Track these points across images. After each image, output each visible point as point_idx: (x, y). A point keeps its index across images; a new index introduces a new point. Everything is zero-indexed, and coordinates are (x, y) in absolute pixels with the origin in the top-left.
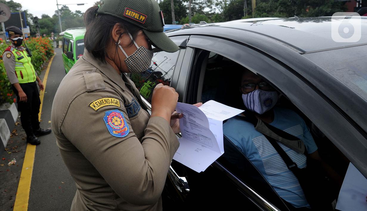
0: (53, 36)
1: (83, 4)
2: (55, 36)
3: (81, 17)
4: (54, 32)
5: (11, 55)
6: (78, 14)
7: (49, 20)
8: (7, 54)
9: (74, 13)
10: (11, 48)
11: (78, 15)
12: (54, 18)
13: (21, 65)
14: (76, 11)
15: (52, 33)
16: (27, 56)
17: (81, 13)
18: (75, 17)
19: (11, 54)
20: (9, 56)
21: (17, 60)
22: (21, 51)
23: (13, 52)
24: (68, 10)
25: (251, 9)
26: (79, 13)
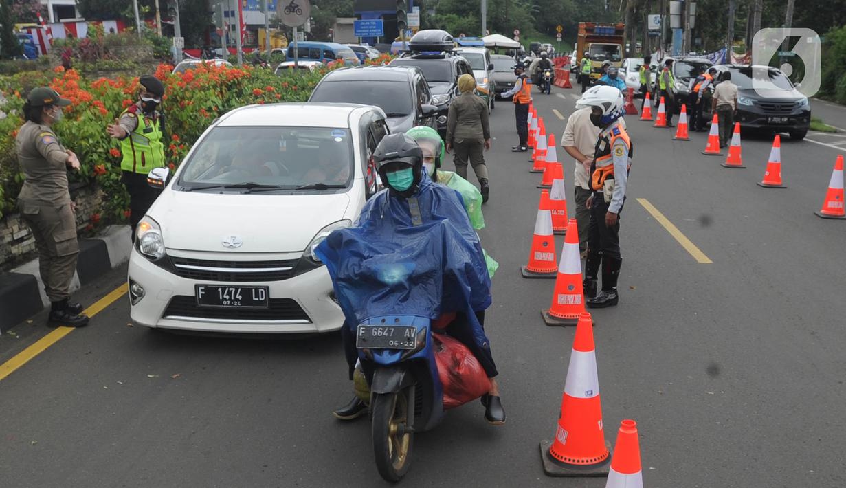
13: (146, 142)
23: (139, 117)
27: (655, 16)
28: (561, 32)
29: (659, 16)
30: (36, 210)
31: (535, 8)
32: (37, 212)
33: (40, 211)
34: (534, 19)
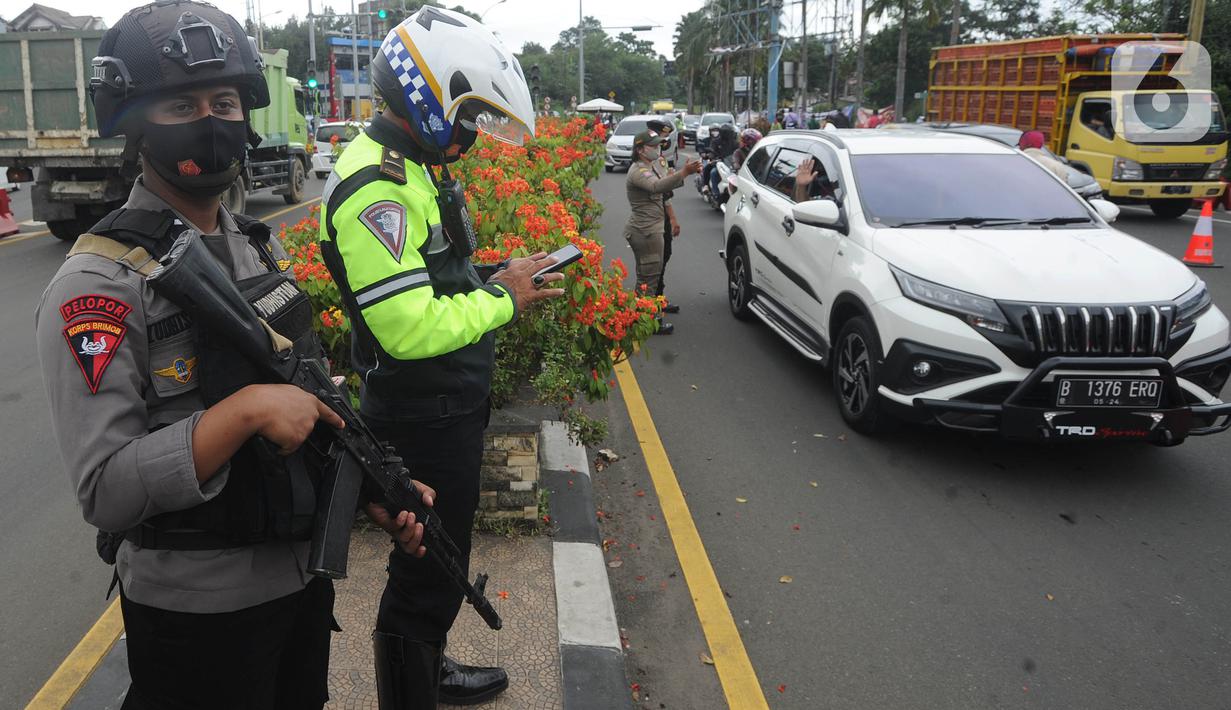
0: (547, 107)
1: (649, 29)
2: (553, 107)
3: (635, 53)
6: (625, 43)
7: (541, 60)
9: (616, 40)
11: (626, 47)
12: (556, 54)
14: (622, 34)
17: (634, 43)
18: (615, 52)
24: (599, 31)
26: (629, 43)
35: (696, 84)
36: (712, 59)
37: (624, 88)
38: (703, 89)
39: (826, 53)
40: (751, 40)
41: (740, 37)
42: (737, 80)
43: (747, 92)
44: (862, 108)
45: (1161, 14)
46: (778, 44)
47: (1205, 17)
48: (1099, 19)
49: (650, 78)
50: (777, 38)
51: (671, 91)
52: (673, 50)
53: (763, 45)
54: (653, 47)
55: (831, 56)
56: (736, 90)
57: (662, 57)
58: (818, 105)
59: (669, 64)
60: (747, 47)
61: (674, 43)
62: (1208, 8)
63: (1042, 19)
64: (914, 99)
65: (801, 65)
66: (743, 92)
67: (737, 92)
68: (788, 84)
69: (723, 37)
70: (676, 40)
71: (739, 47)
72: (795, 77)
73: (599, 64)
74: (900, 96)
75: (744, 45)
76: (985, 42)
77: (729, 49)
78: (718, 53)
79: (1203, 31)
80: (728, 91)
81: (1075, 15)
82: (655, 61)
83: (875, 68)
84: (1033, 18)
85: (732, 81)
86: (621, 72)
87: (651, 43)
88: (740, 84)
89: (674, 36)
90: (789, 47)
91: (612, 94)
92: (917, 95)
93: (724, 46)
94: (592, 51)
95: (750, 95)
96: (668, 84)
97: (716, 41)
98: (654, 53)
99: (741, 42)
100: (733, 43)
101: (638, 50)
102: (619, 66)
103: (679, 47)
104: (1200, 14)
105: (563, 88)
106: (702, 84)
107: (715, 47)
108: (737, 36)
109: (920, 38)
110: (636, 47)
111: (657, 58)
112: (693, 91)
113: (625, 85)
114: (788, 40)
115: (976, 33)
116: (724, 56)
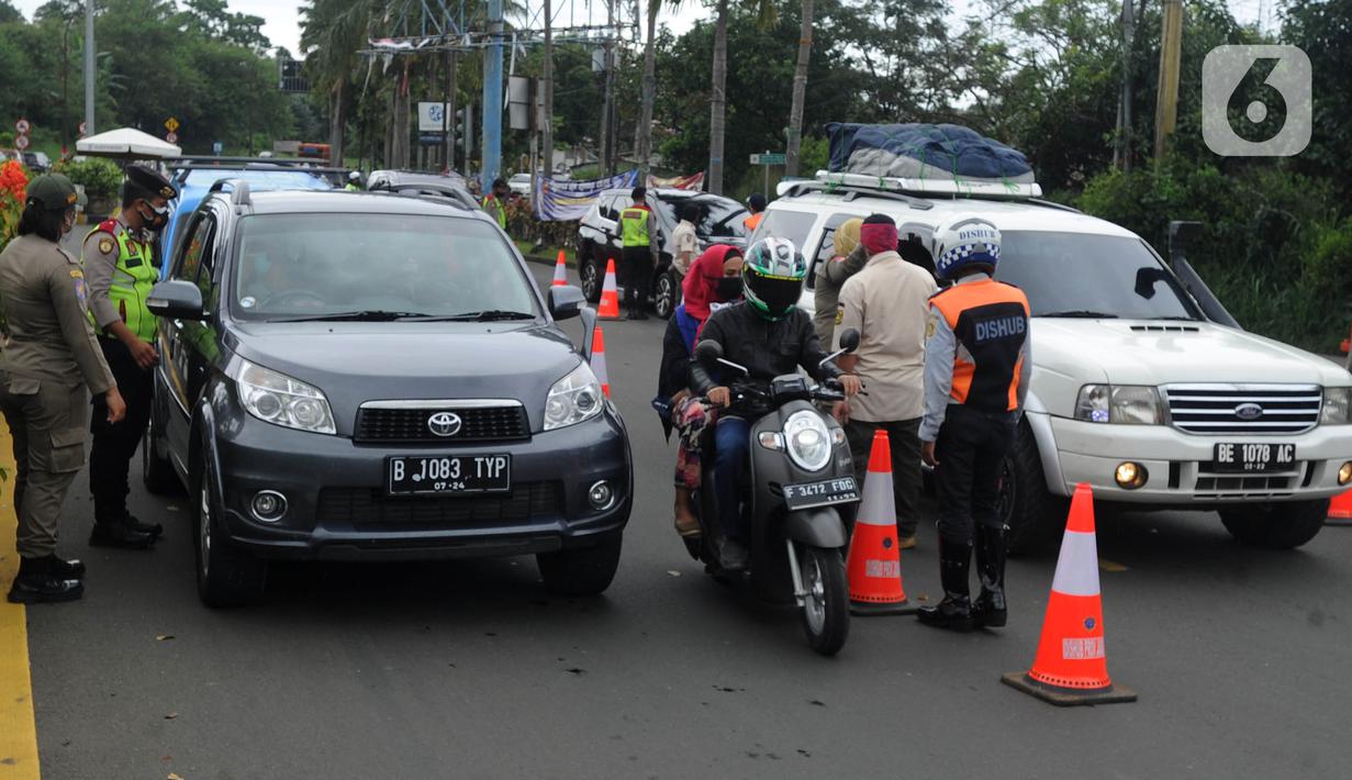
0: (22, 142)
2: (35, 144)
3: (223, 39)
4: (38, 116)
5: (113, 245)
6: (204, 16)
7: (11, 36)
8: (101, 242)
9: (182, 9)
10: (115, 224)
11: (205, 24)
12: (46, 26)
13: (128, 283)
15: (24, 125)
16: (149, 263)
17: (223, 17)
18: (181, 34)
19: (115, 244)
20: (106, 247)
21: (122, 265)
22: (139, 243)
23: (119, 238)
25: (1151, 137)
26: (212, 17)
27: (431, 105)
28: (176, 132)
29: (441, 105)
30: (32, 387)
31: (114, 80)
32: (35, 391)
33: (40, 389)
34: (114, 102)
35: (349, 112)
36: (372, 60)
37: (200, 112)
38: (362, 125)
39: (595, 67)
40: (448, 29)
41: (429, 21)
42: (424, 108)
43: (444, 133)
44: (653, 177)
45: (1122, 40)
46: (501, 41)
47: (1182, 48)
48: (1037, 41)
49: (256, 95)
50: (500, 28)
51: (301, 126)
52: (299, 39)
53: (474, 40)
54: (263, 30)
55: (604, 73)
56: (421, 128)
57: (283, 52)
58: (584, 169)
59: (292, 64)
60: (443, 41)
61: (302, 24)
62: (1185, 35)
63: (950, 34)
64: (751, 166)
65: (541, 86)
66: (438, 134)
67: (426, 133)
68: (518, 121)
69: (395, 16)
70: (304, 17)
71: (426, 41)
72: (530, 107)
73: (143, 56)
74: (717, 157)
75: (436, 39)
76: (864, 66)
77: (406, 44)
78: (386, 50)
79: (1181, 74)
80: (408, 130)
81: (1002, 32)
82: (268, 59)
83: (682, 103)
84: (937, 30)
85: (415, 108)
86: (193, 77)
87: (260, 22)
88: (430, 117)
89: (301, 10)
90: (523, 49)
91: (172, 124)
92: (754, 159)
93: (398, 35)
94: (128, 26)
95: (450, 139)
96: (295, 110)
97: (383, 24)
98: (266, 42)
99: (431, 31)
100: (414, 31)
101: (230, 33)
102: (192, 66)
103: (311, 33)
104: (1175, 44)
105: (60, 103)
106: (360, 114)
107: (378, 36)
108: (424, 18)
109: (757, 49)
110: (226, 26)
111: (271, 53)
112: (341, 126)
113: (202, 106)
114: (520, 34)
115: (851, 51)
116: (398, 56)
